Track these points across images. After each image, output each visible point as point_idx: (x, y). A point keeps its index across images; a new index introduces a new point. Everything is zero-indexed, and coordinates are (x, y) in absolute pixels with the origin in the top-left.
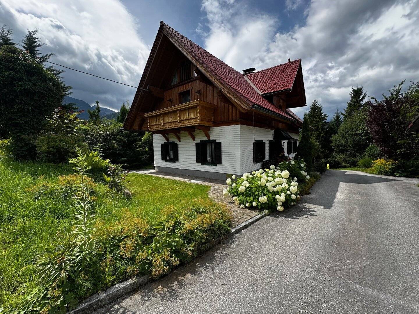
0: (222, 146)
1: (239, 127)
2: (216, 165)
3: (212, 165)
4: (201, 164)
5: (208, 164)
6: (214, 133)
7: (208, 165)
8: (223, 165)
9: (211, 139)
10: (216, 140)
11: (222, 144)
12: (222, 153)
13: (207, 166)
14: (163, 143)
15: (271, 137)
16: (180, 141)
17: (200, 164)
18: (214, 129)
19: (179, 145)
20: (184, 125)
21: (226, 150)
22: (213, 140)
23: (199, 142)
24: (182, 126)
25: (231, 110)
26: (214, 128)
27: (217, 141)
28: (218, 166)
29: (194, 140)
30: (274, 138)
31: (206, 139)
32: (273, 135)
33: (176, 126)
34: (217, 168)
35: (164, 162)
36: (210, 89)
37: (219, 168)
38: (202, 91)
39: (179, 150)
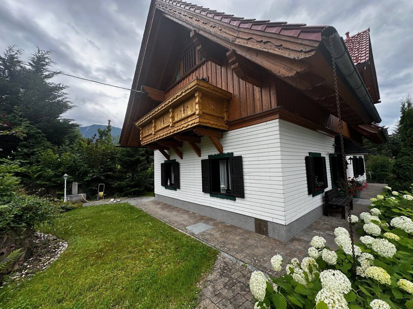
0: (244, 163)
1: (278, 124)
2: (235, 200)
3: (227, 199)
4: (210, 196)
5: (221, 196)
6: (229, 141)
7: (221, 198)
8: (246, 199)
9: (225, 152)
10: (232, 153)
11: (244, 160)
12: (245, 177)
13: (219, 199)
14: (164, 162)
15: (332, 149)
16: (182, 159)
17: (208, 196)
18: (229, 135)
19: (181, 165)
20: (178, 130)
21: (251, 170)
22: (228, 153)
23: (206, 158)
24: (176, 132)
25: (257, 95)
26: (229, 132)
27: (236, 154)
28: (238, 200)
29: (200, 156)
30: (335, 151)
31: (217, 152)
32: (333, 145)
33: (168, 134)
34: (236, 204)
35: (164, 188)
36: (221, 72)
37: (239, 205)
38: (210, 79)
39: (181, 171)
